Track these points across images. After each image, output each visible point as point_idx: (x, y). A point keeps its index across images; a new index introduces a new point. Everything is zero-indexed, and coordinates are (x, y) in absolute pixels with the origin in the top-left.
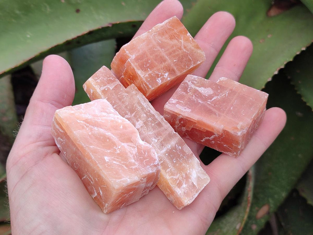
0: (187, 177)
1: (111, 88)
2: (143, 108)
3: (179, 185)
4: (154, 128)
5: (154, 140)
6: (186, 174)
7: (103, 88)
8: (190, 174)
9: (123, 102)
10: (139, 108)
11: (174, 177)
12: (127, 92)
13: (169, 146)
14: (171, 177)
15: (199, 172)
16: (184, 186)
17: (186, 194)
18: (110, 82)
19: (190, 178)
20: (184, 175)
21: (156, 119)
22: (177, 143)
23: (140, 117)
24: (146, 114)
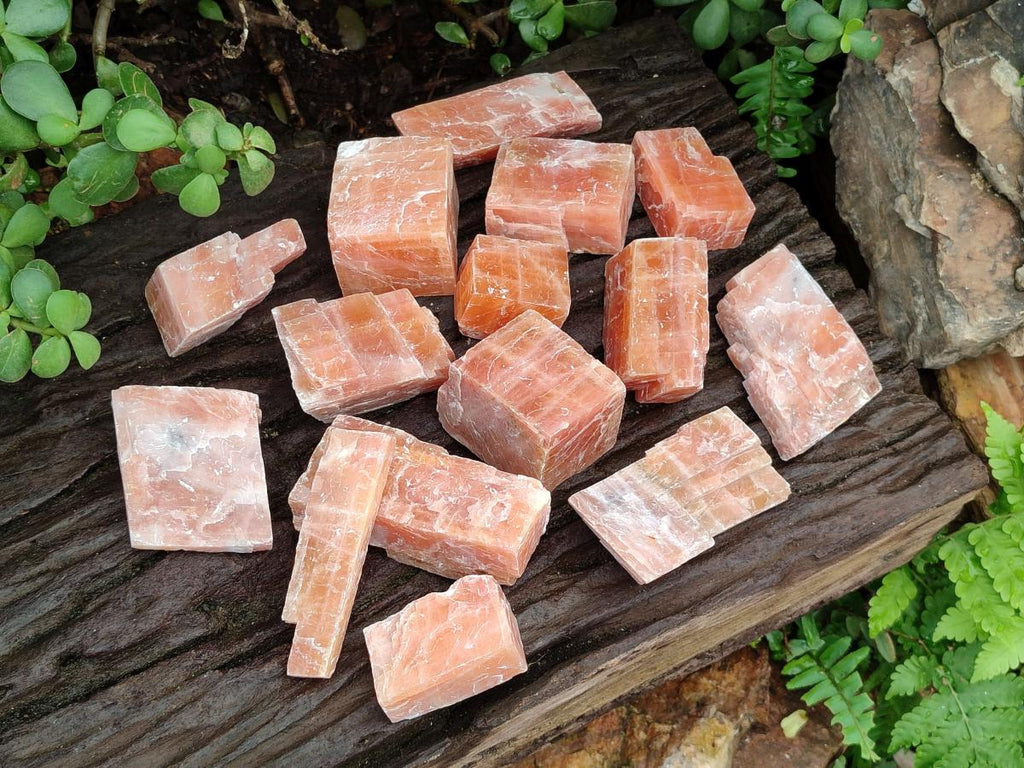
0: (354, 459)
1: (313, 639)
2: (307, 580)
3: (373, 461)
4: (323, 545)
5: (338, 534)
6: (352, 463)
7: (322, 650)
8: (347, 459)
9: (319, 610)
10: (310, 585)
11: (367, 475)
12: (301, 616)
13: (333, 509)
14: (370, 478)
15: (336, 450)
16: (368, 455)
17: (377, 444)
18: (305, 648)
19: (353, 455)
20: (355, 465)
21: (308, 551)
22: (320, 502)
23: (322, 574)
24: (311, 570)
